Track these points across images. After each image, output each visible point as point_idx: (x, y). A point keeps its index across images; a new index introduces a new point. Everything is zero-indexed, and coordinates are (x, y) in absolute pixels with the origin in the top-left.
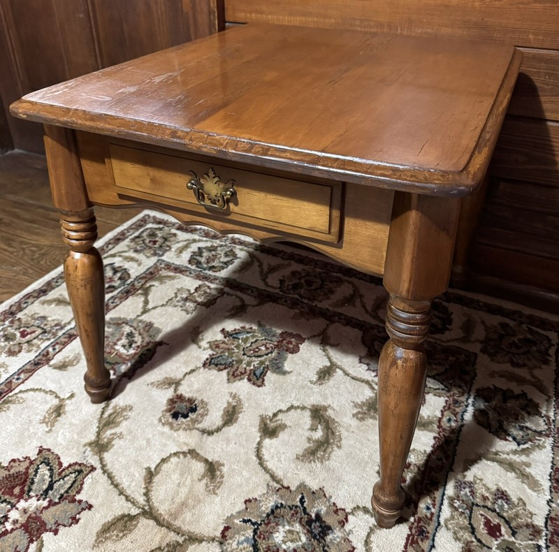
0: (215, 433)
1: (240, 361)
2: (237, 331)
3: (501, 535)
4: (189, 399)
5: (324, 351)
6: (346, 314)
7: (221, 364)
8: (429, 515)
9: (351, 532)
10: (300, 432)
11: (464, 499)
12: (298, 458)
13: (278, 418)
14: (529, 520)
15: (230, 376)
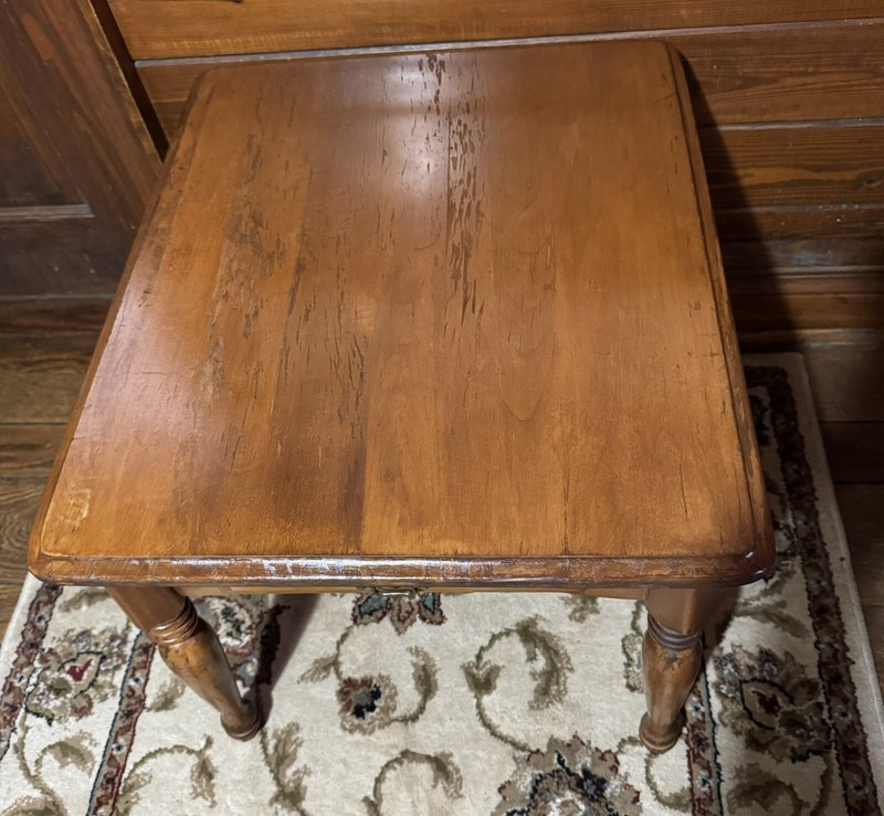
0: (421, 717)
3: (780, 708)
4: (362, 681)
7: (375, 610)
8: (700, 717)
9: (627, 774)
10: (517, 668)
11: (730, 679)
12: (532, 707)
13: (484, 661)
14: (802, 676)
15: (397, 623)
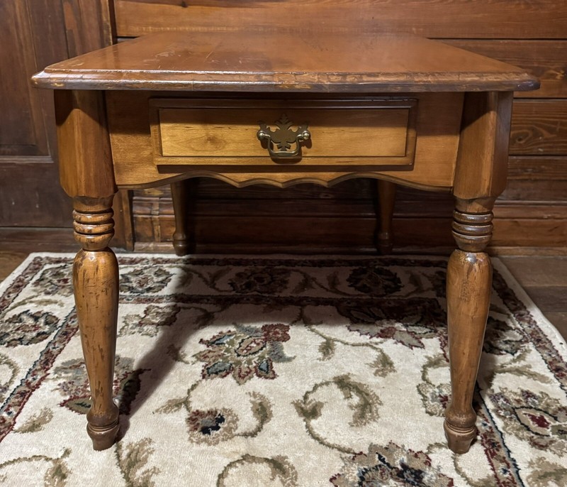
0: (258, 433)
1: (239, 363)
2: (217, 338)
3: (548, 423)
4: (208, 412)
5: (312, 331)
6: (310, 296)
7: (220, 371)
8: (488, 429)
10: (338, 403)
11: (505, 407)
12: (352, 426)
13: (310, 399)
14: (558, 405)
15: (238, 379)
